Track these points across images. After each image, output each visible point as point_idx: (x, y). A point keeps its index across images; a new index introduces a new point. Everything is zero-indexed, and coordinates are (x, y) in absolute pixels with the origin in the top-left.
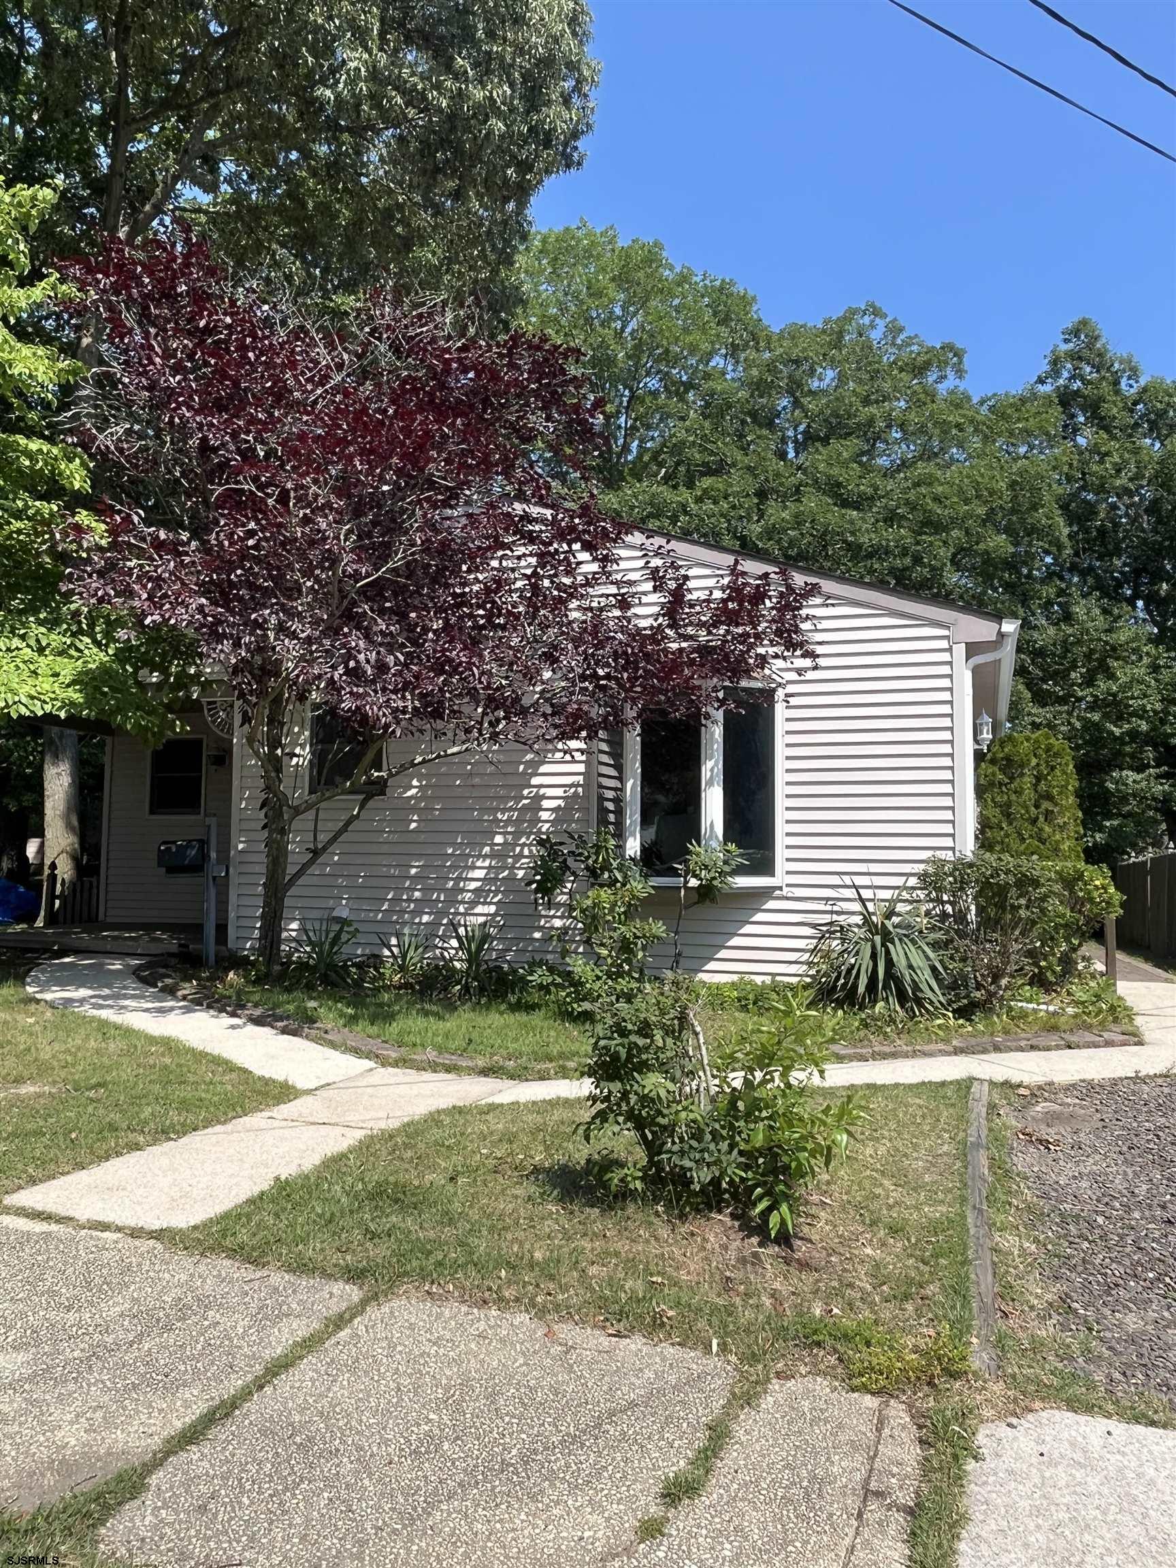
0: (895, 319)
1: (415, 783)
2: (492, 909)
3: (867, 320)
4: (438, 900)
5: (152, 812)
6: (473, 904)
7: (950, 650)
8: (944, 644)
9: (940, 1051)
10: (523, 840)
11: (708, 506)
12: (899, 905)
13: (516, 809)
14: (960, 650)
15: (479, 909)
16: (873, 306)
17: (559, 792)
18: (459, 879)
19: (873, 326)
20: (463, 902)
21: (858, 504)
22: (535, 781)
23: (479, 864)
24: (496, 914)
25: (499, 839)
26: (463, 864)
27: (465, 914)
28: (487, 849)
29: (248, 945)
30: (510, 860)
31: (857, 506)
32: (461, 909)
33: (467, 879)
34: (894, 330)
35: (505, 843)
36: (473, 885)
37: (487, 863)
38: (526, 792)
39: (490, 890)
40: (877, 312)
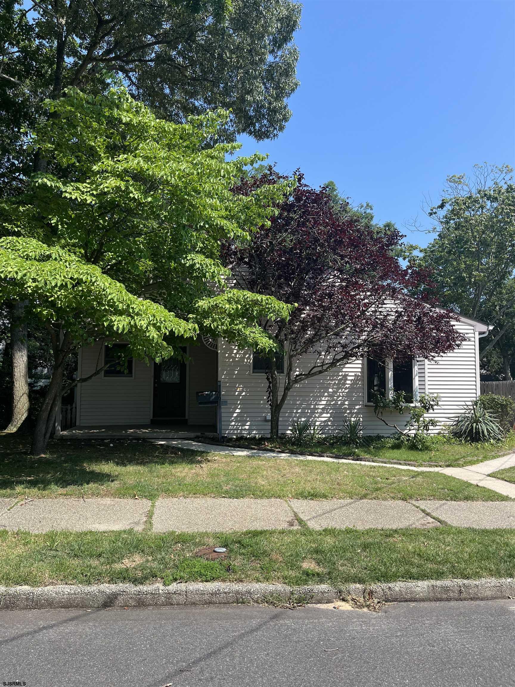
1: (298, 370)
2: (329, 415)
4: (308, 412)
5: (105, 376)
6: (321, 413)
7: (474, 333)
8: (472, 331)
10: (340, 391)
13: (337, 380)
14: (477, 333)
15: (324, 415)
17: (353, 374)
18: (316, 404)
20: (317, 413)
22: (344, 370)
23: (323, 399)
24: (329, 417)
25: (330, 390)
26: (318, 398)
27: (318, 417)
28: (326, 394)
29: (227, 432)
30: (335, 398)
32: (317, 416)
33: (319, 405)
35: (334, 392)
36: (321, 407)
37: (327, 399)
38: (340, 374)
39: (328, 408)
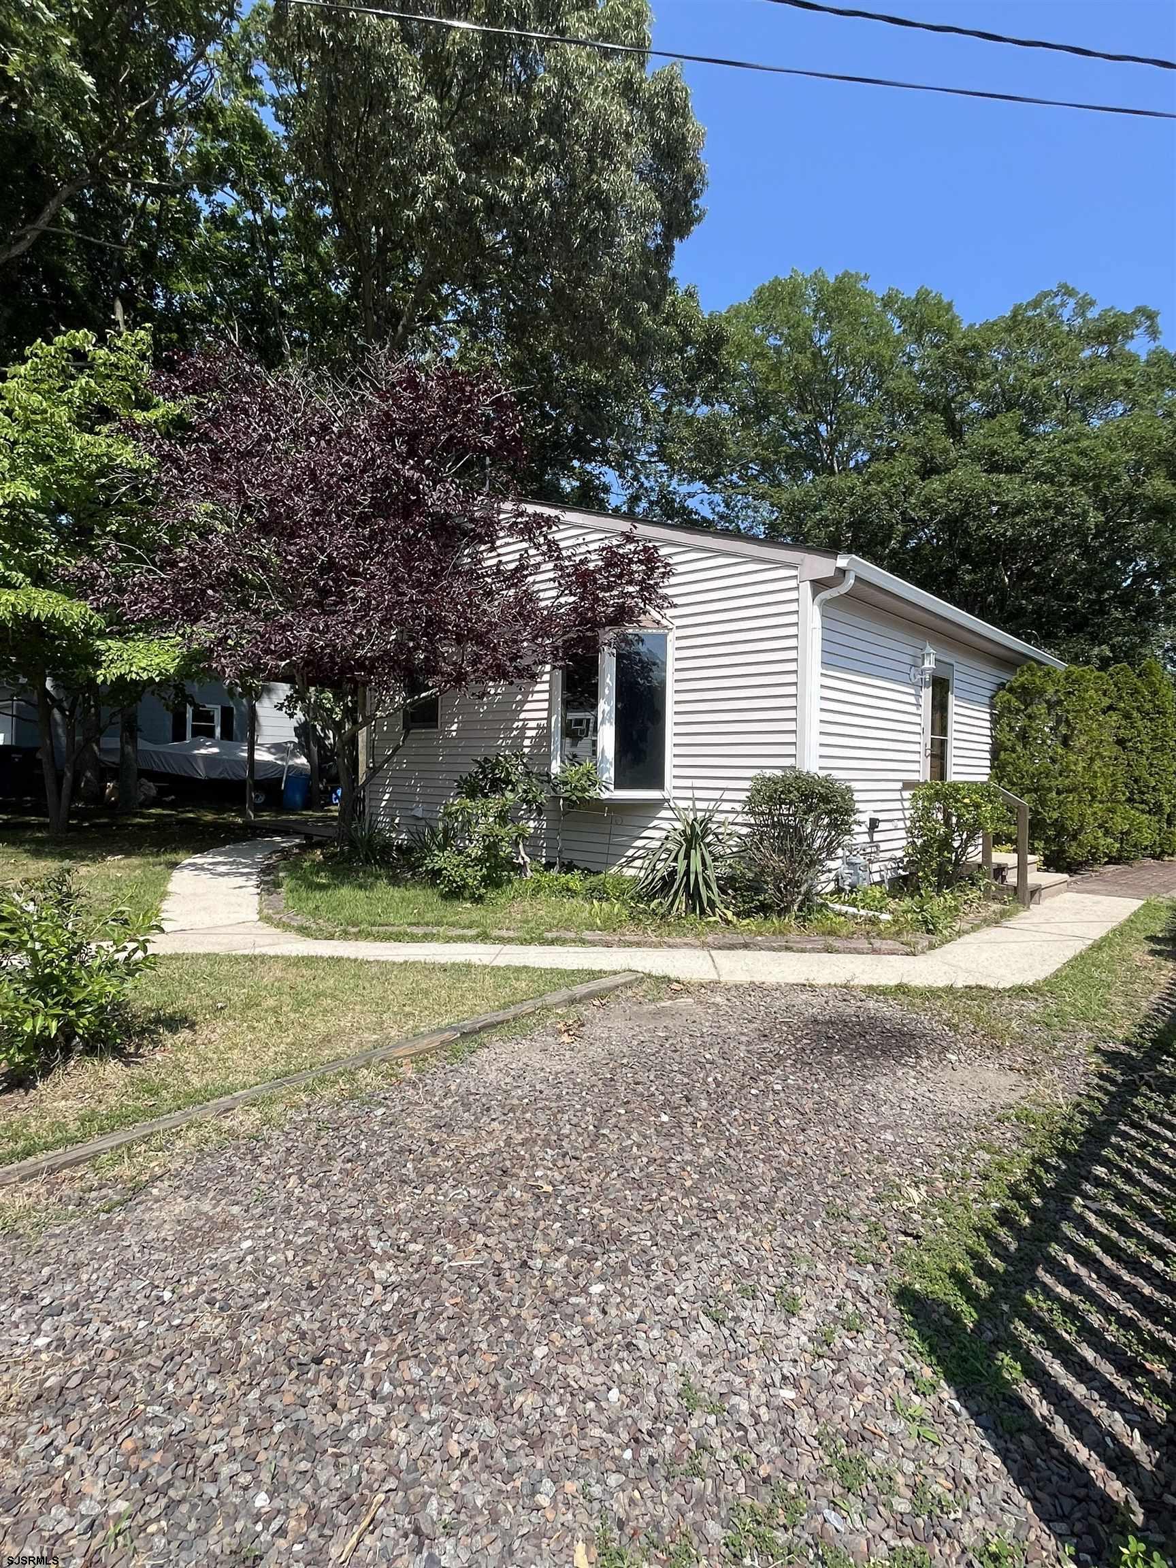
0: (1086, 295)
3: (1058, 301)
7: (797, 588)
8: (793, 583)
9: (686, 944)
11: (873, 487)
12: (716, 815)
13: (510, 738)
14: (806, 588)
16: (1065, 286)
17: (534, 724)
19: (1063, 305)
21: (1013, 469)
31: (1010, 470)
34: (1084, 305)
38: (516, 724)
40: (1070, 293)
